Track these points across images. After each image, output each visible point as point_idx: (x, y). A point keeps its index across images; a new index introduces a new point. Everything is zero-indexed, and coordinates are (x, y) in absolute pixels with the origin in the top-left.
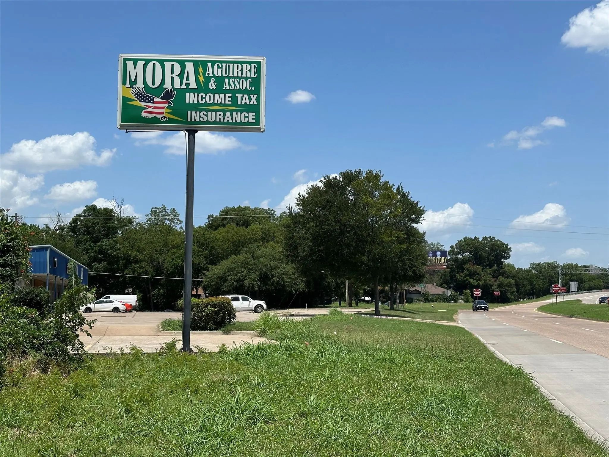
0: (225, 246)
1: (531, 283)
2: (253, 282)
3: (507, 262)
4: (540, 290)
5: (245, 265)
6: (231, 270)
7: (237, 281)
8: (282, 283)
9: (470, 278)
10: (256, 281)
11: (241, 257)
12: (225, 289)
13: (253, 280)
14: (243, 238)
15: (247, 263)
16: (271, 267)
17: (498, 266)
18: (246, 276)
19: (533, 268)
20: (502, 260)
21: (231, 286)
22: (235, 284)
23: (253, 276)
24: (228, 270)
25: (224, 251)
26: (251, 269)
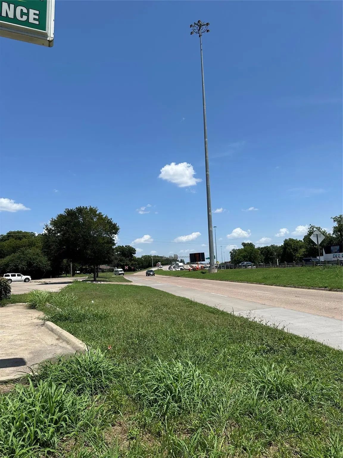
0: (9, 249)
1: (142, 263)
2: (23, 266)
3: (134, 255)
4: (145, 266)
5: (19, 258)
6: (12, 261)
7: (15, 266)
8: (39, 266)
9: (120, 262)
10: (25, 266)
11: (18, 254)
12: (8, 270)
13: (24, 266)
14: (18, 245)
15: (20, 257)
16: (33, 259)
17: (131, 257)
18: (19, 263)
19: (143, 258)
20: (133, 254)
21: (11, 268)
22: (14, 267)
23: (24, 263)
24: (10, 261)
25: (8, 252)
26: (23, 260)
